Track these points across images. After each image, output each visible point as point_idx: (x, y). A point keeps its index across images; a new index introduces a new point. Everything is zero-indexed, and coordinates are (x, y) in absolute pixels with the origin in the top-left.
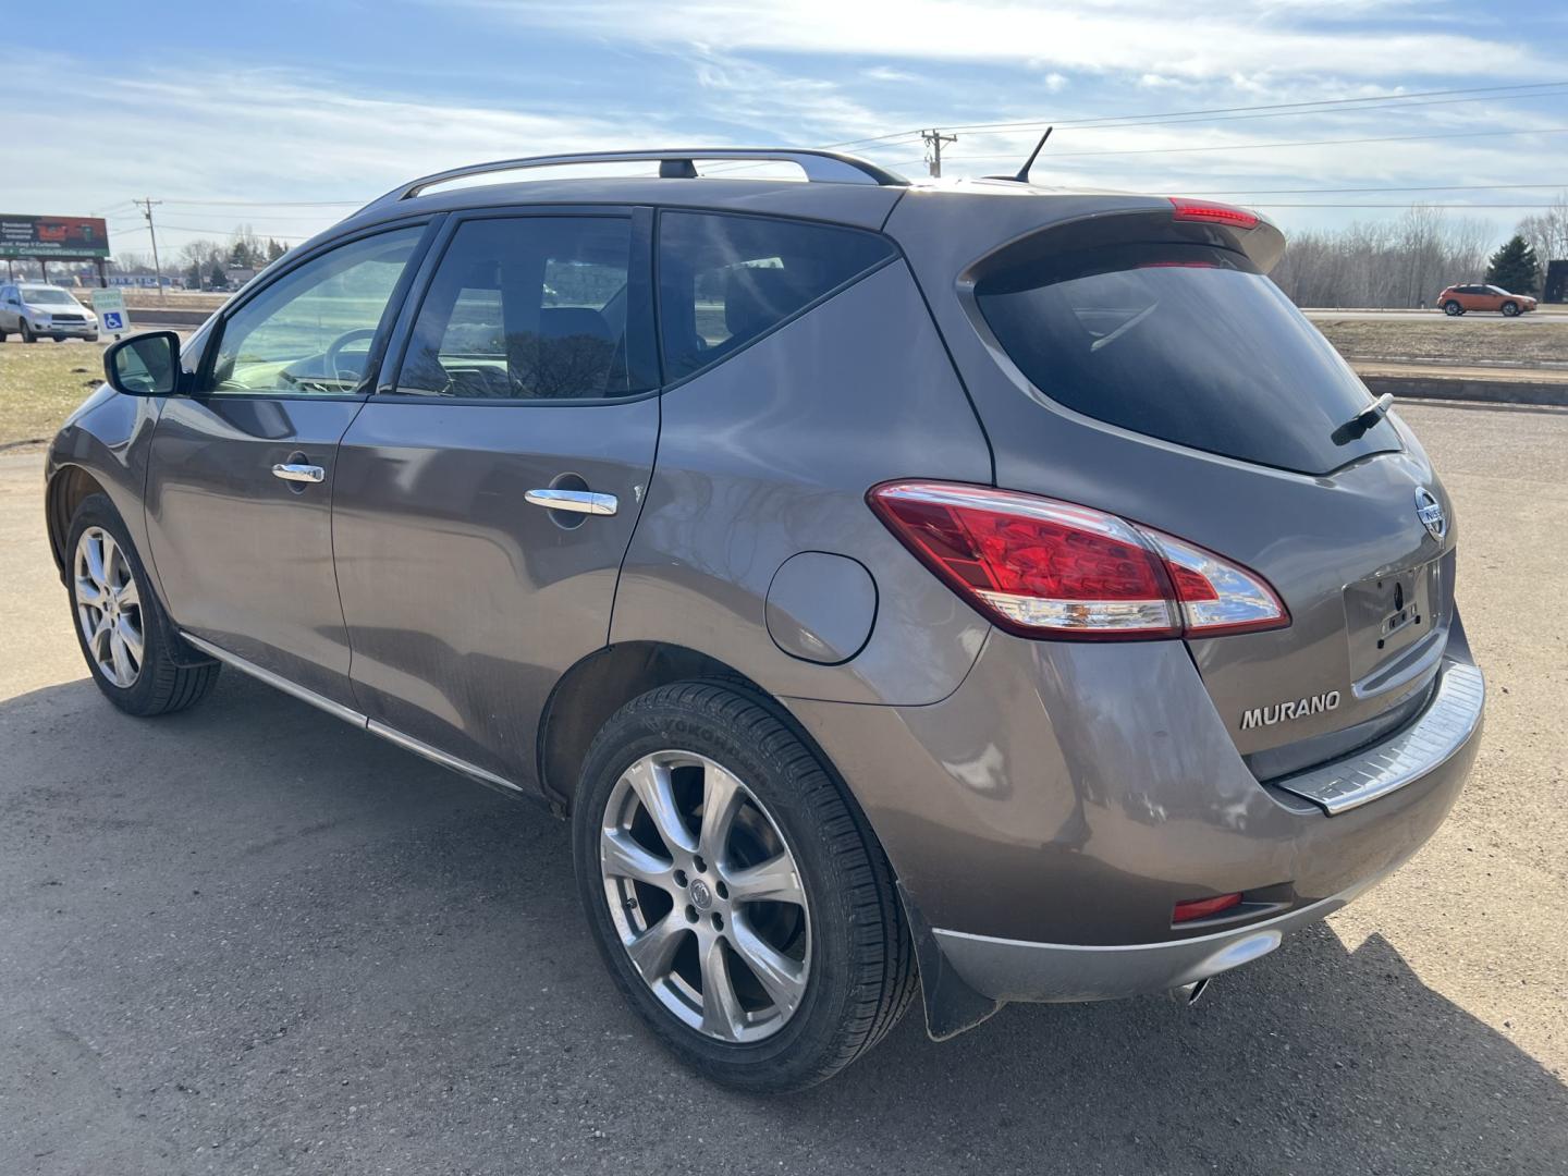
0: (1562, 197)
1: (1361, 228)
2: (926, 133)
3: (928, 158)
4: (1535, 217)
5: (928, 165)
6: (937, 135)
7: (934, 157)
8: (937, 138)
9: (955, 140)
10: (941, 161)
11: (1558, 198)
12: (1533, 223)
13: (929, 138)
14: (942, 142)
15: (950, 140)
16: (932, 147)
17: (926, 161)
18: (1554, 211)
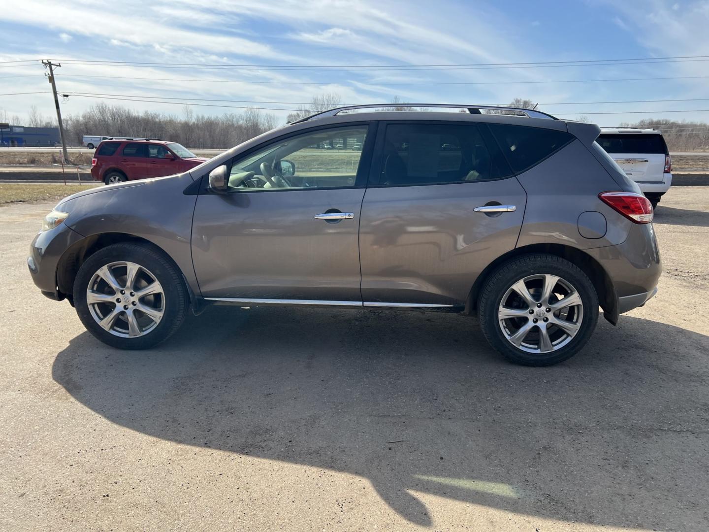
0: (300, 107)
1: (228, 116)
2: (44, 61)
3: (47, 74)
4: (293, 114)
5: (47, 77)
6: (50, 63)
7: (50, 74)
8: (50, 64)
9: (60, 66)
10: (54, 76)
11: (299, 107)
12: (292, 116)
13: (46, 64)
14: (53, 67)
15: (57, 66)
16: (48, 68)
17: (46, 75)
18: (299, 112)
